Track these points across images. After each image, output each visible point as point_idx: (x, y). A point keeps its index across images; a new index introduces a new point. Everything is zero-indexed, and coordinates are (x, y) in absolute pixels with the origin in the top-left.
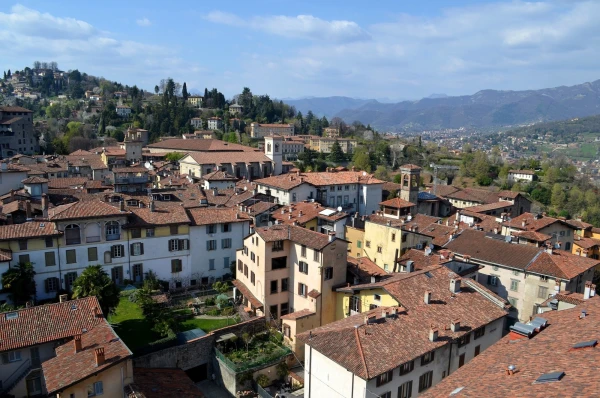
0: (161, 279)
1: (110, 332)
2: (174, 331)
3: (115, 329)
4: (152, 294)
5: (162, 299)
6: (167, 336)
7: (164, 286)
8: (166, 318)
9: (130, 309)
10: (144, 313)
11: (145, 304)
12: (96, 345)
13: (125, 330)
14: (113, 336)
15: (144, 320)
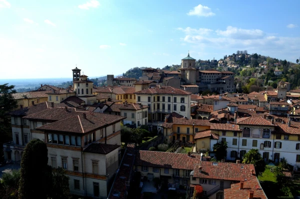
0: (290, 164)
1: (258, 184)
2: (293, 194)
3: (261, 183)
4: (283, 170)
5: (288, 174)
6: (288, 195)
7: (290, 168)
8: (289, 186)
9: (269, 175)
10: (277, 180)
11: (278, 175)
12: (250, 189)
13: (266, 185)
14: (259, 187)
15: (276, 184)
